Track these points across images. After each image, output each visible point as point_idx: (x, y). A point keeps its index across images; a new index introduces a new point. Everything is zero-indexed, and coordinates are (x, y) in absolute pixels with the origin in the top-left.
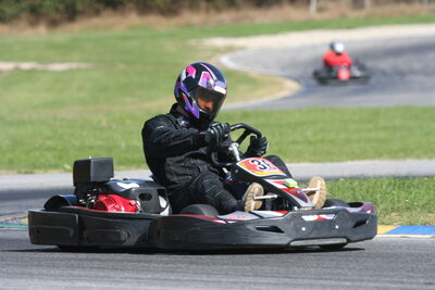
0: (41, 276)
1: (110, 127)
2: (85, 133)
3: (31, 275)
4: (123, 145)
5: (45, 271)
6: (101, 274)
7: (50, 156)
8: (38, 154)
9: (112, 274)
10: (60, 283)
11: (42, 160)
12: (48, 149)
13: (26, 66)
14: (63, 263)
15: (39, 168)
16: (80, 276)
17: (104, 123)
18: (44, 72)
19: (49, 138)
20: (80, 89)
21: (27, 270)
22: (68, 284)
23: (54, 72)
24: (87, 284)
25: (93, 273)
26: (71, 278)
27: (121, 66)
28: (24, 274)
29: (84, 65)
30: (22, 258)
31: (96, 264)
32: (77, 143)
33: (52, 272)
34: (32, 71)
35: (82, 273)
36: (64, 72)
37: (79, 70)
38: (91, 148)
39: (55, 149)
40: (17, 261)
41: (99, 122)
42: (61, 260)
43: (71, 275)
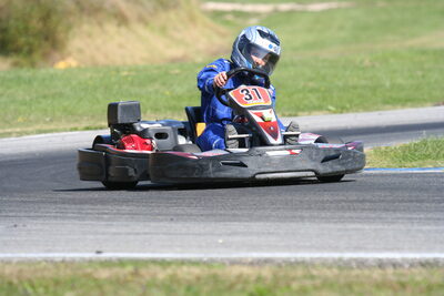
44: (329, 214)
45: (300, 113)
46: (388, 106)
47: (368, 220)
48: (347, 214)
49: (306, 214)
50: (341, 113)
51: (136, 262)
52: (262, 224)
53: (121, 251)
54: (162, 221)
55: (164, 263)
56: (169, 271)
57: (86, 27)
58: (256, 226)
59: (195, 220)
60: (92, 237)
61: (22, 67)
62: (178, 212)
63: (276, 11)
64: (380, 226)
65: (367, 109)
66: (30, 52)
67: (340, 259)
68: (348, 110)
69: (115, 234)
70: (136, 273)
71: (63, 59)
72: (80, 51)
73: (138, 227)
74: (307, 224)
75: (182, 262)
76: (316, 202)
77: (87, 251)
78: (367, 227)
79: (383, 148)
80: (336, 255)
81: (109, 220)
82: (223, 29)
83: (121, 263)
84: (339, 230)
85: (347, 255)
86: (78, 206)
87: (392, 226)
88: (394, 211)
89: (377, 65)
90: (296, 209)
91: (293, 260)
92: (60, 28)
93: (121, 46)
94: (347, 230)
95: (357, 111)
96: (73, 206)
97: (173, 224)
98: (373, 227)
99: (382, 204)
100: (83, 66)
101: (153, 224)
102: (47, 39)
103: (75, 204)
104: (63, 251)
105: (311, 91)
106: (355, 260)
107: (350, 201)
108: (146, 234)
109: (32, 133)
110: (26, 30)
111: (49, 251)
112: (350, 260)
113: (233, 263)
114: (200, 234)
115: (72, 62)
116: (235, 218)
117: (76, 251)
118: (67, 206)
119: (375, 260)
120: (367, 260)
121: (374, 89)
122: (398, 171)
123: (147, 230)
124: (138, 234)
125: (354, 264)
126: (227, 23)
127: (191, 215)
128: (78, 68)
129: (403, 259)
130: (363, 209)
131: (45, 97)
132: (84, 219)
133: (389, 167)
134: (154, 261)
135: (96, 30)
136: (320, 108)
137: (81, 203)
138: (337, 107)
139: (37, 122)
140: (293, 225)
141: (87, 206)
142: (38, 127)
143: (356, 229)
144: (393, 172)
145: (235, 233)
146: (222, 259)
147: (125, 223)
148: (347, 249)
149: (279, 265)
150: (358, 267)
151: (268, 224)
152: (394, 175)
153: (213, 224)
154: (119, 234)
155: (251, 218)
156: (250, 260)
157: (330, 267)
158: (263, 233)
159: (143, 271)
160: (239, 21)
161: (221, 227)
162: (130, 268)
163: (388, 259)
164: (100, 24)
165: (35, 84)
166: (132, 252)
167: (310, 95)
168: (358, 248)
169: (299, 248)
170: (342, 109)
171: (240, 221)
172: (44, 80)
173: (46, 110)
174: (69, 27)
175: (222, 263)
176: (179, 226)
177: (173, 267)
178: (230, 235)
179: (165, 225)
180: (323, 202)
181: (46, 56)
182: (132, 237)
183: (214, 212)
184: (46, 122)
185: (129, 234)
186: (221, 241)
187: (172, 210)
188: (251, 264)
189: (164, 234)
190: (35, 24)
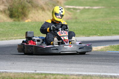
1: (110, 24)
2: (103, 26)
3: (90, 64)
4: (114, 29)
5: (94, 63)
6: (109, 63)
7: (94, 32)
8: (91, 31)
9: (112, 63)
10: (98, 66)
11: (92, 33)
12: (94, 30)
13: (87, 7)
15: (91, 35)
17: (108, 23)
18: (92, 9)
19: (93, 27)
20: (102, 13)
21: (89, 62)
22: (100, 66)
23: (95, 9)
24: (105, 66)
25: (107, 63)
26: (101, 64)
27: (113, 7)
28: (88, 63)
29: (103, 7)
31: (108, 61)
32: (101, 28)
33: (96, 63)
34: (88, 9)
35: (104, 63)
36: (97, 9)
37: (101, 8)
38: (105, 29)
39: (95, 30)
40: (86, 60)
41: (107, 23)
44: (97, 63)
45: (90, 36)
46: (114, 35)
47: (108, 65)
48: (102, 63)
49: (91, 62)
50: (101, 36)
51: (45, 74)
52: (79, 65)
53: (42, 71)
54: (52, 63)
55: (53, 74)
56: (54, 76)
57: (33, 11)
58: (78, 65)
59: (61, 63)
60: (34, 67)
61: (16, 21)
62: (57, 61)
63: (84, 8)
64: (111, 67)
65: (108, 35)
66: (18, 17)
67: (100, 75)
68: (103, 35)
69: (40, 66)
70: (45, 77)
71: (27, 19)
72: (32, 17)
73: (46, 65)
74: (92, 65)
75: (58, 74)
76: (94, 59)
77: (32, 71)
78: (108, 67)
79: (112, 46)
80: (99, 74)
81: (38, 62)
82: (70, 13)
83: (42, 74)
84: (100, 67)
85: (102, 74)
86: (30, 59)
87: (114, 67)
88: (115, 62)
89: (111, 23)
90: (89, 61)
91: (87, 75)
92: (27, 11)
93: (43, 16)
94: (102, 67)
95: (106, 36)
96: (29, 59)
97: (56, 64)
98: (109, 67)
99: (112, 61)
100: (32, 21)
101: (50, 64)
102: (23, 14)
103: (29, 58)
104: (26, 70)
105: (93, 30)
106: (104, 75)
107: (103, 60)
108: (48, 66)
109: (18, 39)
110: (18, 11)
111: (22, 70)
112: (103, 75)
113: (71, 75)
114: (63, 67)
115: (30, 20)
116: (72, 63)
117: (29, 70)
118: (27, 58)
119: (109, 75)
120: (107, 75)
121: (110, 30)
122: (116, 52)
123: (48, 65)
124: (46, 66)
125: (104, 76)
126: (71, 11)
127: (61, 62)
128: (31, 22)
129: (117, 75)
130: (107, 62)
131: (22, 29)
132: (32, 62)
133: (114, 51)
134: (50, 74)
135: (36, 12)
136: (95, 35)
137: (31, 58)
138: (100, 34)
139: (20, 36)
140: (88, 65)
141: (32, 59)
142: (20, 37)
143: (105, 67)
144: (115, 52)
145: (72, 67)
146: (68, 74)
147: (43, 63)
148: (102, 72)
149: (84, 76)
150: (105, 77)
151: (81, 65)
152: (115, 53)
153: (66, 65)
154: (41, 66)
155: (77, 63)
156: (76, 74)
157: (97, 77)
158: (80, 67)
159: (47, 76)
160: (74, 11)
161: (68, 65)
162: (44, 75)
163: (113, 75)
164: (37, 10)
165: (20, 26)
166: (44, 71)
167: (93, 31)
168: (105, 72)
169: (89, 72)
170: (102, 35)
171: (74, 64)
172: (22, 25)
173: (22, 33)
174: (29, 11)
175: (68, 75)
176: (57, 65)
177: (55, 75)
178: (70, 67)
179: (53, 64)
180: (96, 59)
181: (23, 19)
182: (44, 67)
183: (67, 61)
184: (22, 36)
185: (44, 66)
186: (68, 69)
187: (55, 60)
188: (76, 75)
189: (53, 67)
190: (20, 10)
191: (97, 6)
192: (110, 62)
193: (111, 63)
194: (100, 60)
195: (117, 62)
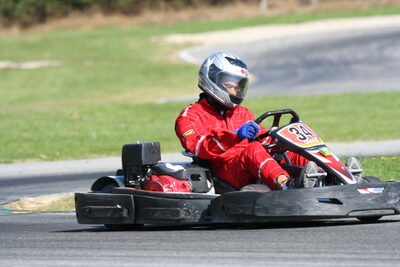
0: (24, 256)
1: (81, 119)
2: (58, 125)
3: (15, 256)
4: (94, 135)
5: (27, 252)
7: (26, 147)
9: (89, 253)
11: (20, 151)
12: (26, 140)
14: (44, 244)
15: (18, 158)
16: (60, 255)
17: (76, 115)
18: (19, 70)
19: (25, 130)
21: (12, 251)
23: (27, 70)
25: (73, 252)
26: (52, 257)
27: (89, 63)
28: (8, 255)
29: (54, 63)
30: (6, 240)
31: (75, 244)
32: (52, 134)
35: (62, 252)
36: (36, 70)
37: (50, 67)
38: (65, 138)
39: (31, 140)
41: (71, 115)
42: (42, 241)
43: (51, 255)
191: (35, 59)
192: (81, 248)
193: (85, 252)
194: (50, 241)
195: (104, 249)
